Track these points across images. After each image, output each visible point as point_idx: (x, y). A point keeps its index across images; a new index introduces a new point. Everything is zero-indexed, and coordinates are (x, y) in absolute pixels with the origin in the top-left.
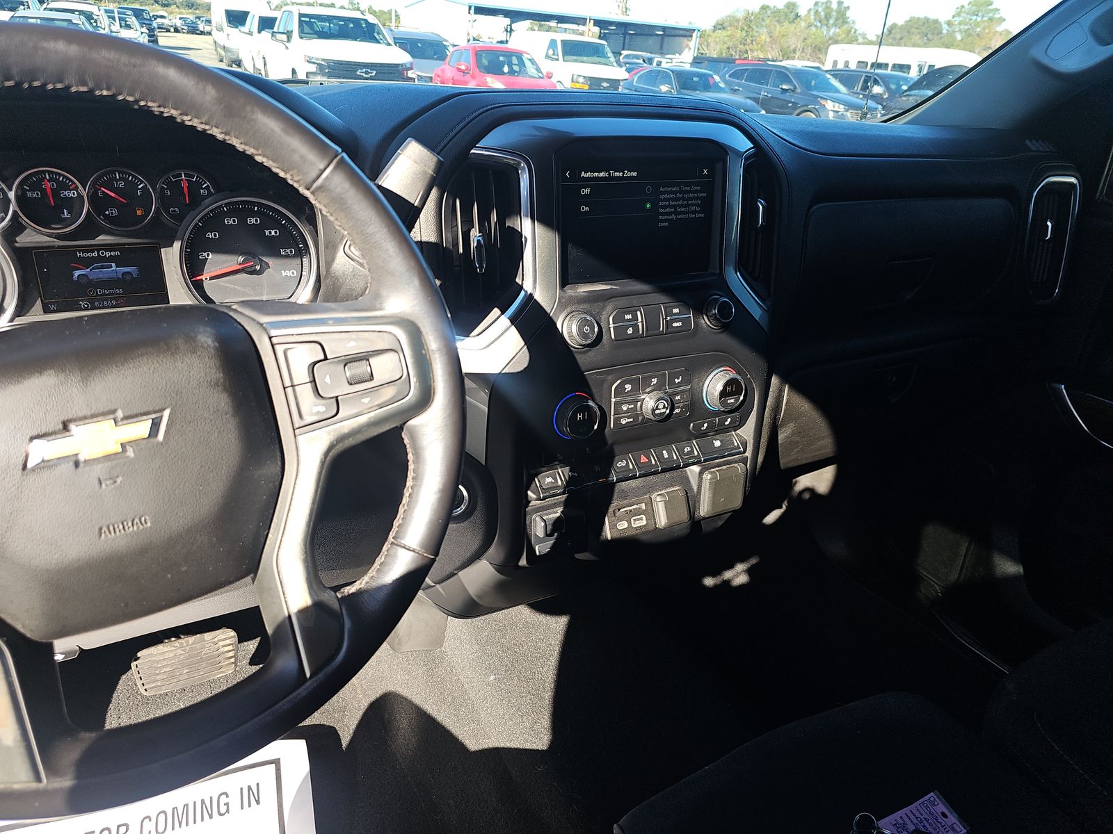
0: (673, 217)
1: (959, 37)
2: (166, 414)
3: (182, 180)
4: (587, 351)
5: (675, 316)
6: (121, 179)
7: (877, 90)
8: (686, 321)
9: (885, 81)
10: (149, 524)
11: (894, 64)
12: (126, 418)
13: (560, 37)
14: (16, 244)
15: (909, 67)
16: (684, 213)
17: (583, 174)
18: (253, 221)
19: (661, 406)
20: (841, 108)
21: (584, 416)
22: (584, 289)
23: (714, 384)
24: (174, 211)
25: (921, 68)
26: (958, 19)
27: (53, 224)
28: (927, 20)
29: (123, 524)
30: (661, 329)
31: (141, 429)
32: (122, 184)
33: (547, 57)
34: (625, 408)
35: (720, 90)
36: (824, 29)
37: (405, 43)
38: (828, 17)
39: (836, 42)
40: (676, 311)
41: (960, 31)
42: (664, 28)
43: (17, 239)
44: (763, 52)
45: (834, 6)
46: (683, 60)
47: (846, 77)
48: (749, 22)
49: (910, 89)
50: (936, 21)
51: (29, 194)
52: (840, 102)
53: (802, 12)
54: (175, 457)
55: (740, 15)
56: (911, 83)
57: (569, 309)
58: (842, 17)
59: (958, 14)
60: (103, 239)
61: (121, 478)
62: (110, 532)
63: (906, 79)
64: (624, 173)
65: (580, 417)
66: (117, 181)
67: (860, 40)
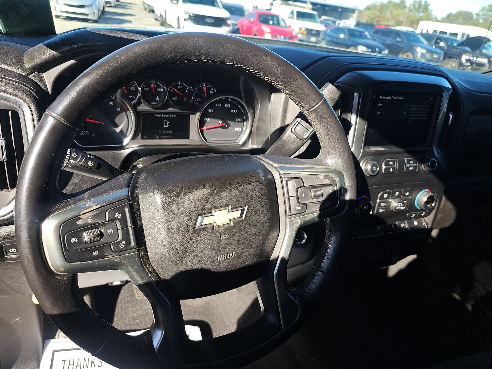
0: (414, 119)
1: (481, 21)
2: (246, 207)
3: (204, 86)
4: (371, 178)
5: (411, 165)
6: (181, 85)
7: (442, 44)
8: (415, 167)
9: (446, 40)
10: (235, 256)
11: (450, 33)
12: (232, 209)
13: (296, 9)
14: (137, 110)
15: (457, 34)
16: (419, 117)
17: (381, 97)
18: (227, 105)
19: (399, 206)
20: (424, 51)
21: (366, 208)
22: (373, 149)
23: (422, 197)
24: (199, 100)
25: (463, 35)
26: (481, 13)
27: (152, 102)
28: (466, 12)
29: (226, 255)
30: (404, 170)
31: (237, 214)
32: (181, 87)
33: (289, 17)
34: (382, 205)
35: (368, 39)
36: (417, 13)
37: (228, 8)
38: (419, 7)
39: (422, 20)
40: (411, 162)
41: (482, 19)
42: (342, 8)
43: (138, 108)
44: (388, 22)
45: (423, 3)
46: (350, 23)
47: (428, 37)
48: (383, 8)
49: (458, 45)
50: (471, 14)
51: (145, 89)
52: (425, 48)
53: (408, 5)
54: (247, 227)
55: (378, 4)
56: (458, 43)
57: (366, 158)
58: (426, 8)
59: (482, 11)
60: (170, 109)
61: (228, 235)
62: (221, 258)
63: (456, 41)
64: (397, 97)
65: (365, 208)
66: (179, 85)
67: (434, 19)
